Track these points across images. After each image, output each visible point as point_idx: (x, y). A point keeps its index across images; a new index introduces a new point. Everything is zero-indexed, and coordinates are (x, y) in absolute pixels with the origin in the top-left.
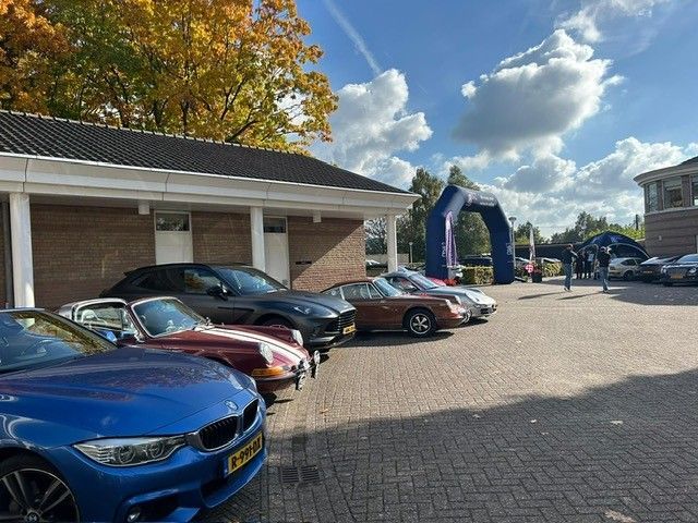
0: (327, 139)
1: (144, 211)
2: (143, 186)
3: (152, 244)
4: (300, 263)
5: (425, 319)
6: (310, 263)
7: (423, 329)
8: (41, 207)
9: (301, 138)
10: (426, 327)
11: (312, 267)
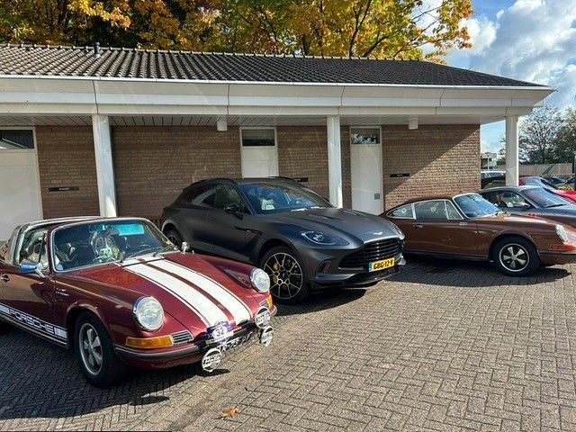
0: (464, 45)
1: (222, 127)
2: (205, 101)
3: (238, 159)
4: (395, 176)
5: (521, 252)
6: (408, 175)
7: (518, 265)
8: (119, 127)
9: (437, 49)
10: (522, 262)
11: (410, 180)
